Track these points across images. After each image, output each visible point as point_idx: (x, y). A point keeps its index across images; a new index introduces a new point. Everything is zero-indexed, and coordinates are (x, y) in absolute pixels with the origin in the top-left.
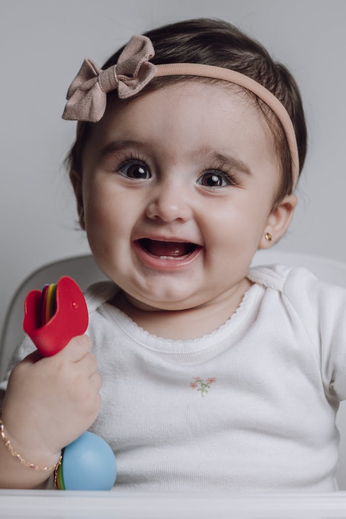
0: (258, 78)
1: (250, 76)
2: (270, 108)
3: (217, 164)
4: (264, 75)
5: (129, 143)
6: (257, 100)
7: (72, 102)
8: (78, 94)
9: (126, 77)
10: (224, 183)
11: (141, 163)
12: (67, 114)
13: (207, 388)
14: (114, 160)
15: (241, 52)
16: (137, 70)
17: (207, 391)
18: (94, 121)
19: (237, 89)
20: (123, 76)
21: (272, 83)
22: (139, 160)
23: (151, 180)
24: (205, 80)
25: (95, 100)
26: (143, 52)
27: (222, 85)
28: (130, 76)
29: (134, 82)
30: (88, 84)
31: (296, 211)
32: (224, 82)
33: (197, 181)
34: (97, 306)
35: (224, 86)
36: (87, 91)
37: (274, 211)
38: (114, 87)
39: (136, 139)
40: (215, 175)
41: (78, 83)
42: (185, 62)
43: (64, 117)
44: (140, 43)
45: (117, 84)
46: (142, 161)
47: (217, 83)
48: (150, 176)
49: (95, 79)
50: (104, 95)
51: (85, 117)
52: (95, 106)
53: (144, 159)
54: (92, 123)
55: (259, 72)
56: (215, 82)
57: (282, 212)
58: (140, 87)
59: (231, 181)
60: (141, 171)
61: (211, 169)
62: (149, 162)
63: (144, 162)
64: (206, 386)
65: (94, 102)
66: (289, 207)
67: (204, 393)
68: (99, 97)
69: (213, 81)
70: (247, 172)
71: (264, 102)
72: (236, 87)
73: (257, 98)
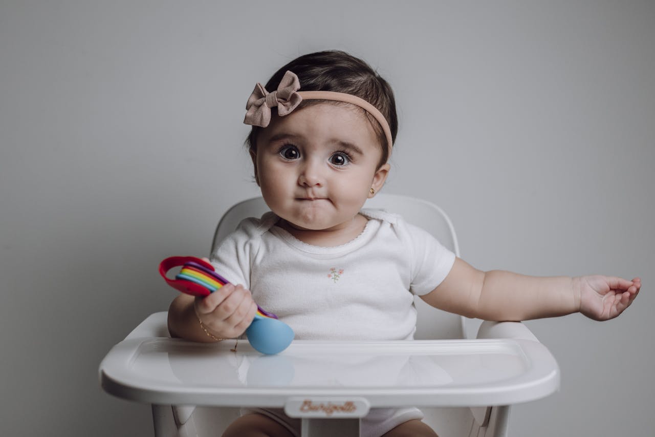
0: (366, 97)
1: (361, 97)
2: (373, 116)
3: (342, 149)
4: (370, 94)
5: (286, 136)
6: (366, 113)
7: (250, 114)
8: (253, 108)
9: (283, 100)
10: (346, 161)
11: (294, 148)
12: (247, 120)
13: (337, 278)
14: (277, 146)
15: (354, 78)
16: (290, 97)
17: (337, 280)
18: (264, 127)
19: (352, 107)
20: (281, 100)
21: (375, 99)
22: (292, 145)
23: (300, 159)
24: (332, 102)
25: (264, 114)
26: (292, 86)
27: (342, 105)
28: (285, 100)
29: (288, 104)
30: (259, 102)
31: (389, 174)
32: (344, 103)
33: (329, 159)
34: (269, 228)
35: (344, 106)
36: (259, 107)
37: (376, 175)
38: (276, 105)
39: (291, 133)
40: (340, 156)
41: (253, 100)
42: (320, 90)
43: (244, 122)
44: (291, 79)
45: (277, 104)
46: (294, 146)
47: (340, 104)
48: (299, 157)
49: (263, 99)
50: (270, 110)
51: (258, 124)
52: (264, 118)
53: (296, 145)
54: (262, 128)
55: (366, 93)
56: (338, 104)
57: (381, 175)
58: (291, 109)
59: (350, 159)
60: (294, 152)
61: (338, 151)
62: (299, 147)
63: (296, 147)
64: (337, 276)
65: (264, 116)
66: (385, 172)
67: (336, 281)
68: (266, 112)
69: (338, 103)
70: (360, 152)
71: (370, 113)
72: (352, 105)
73: (365, 111)
